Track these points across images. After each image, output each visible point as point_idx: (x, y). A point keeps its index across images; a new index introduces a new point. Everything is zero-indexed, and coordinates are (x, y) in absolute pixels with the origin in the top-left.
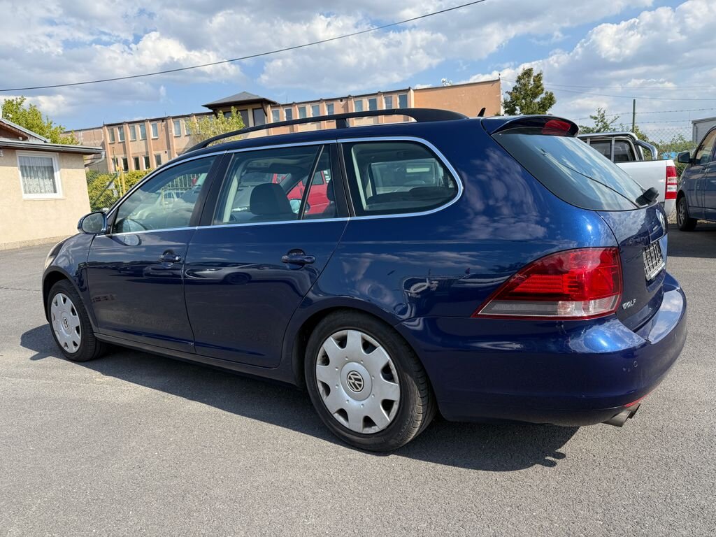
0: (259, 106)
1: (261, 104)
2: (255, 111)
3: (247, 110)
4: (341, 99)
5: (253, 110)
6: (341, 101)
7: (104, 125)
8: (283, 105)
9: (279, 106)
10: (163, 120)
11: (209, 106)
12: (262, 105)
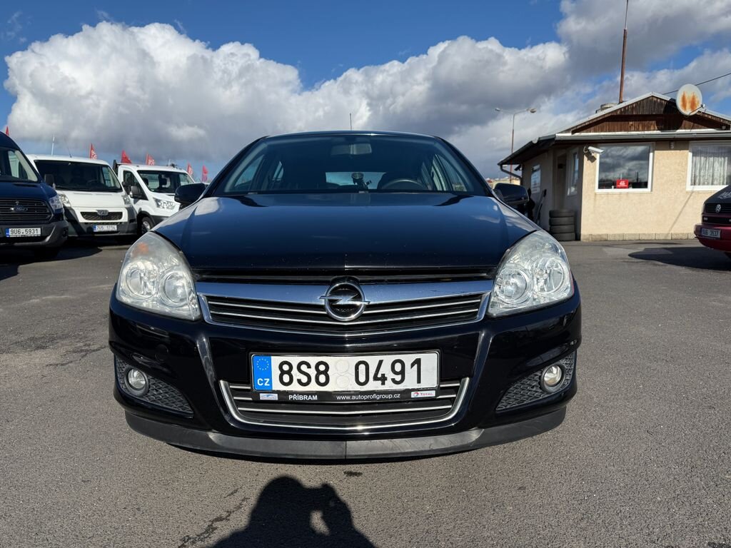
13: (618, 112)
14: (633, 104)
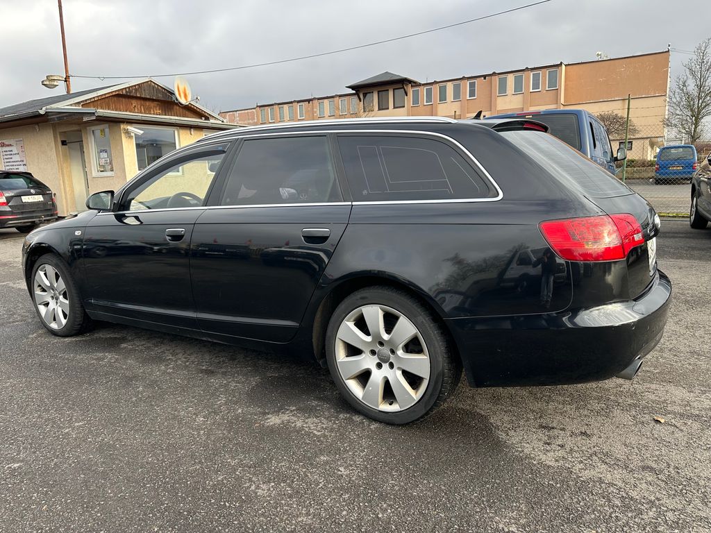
0: (401, 86)
1: (401, 84)
2: (396, 91)
3: (388, 90)
4: (485, 77)
5: (394, 90)
6: (485, 78)
7: (257, 106)
8: (424, 85)
9: (420, 85)
10: (309, 101)
11: (352, 87)
12: (403, 85)
13: (124, 92)
14: (135, 86)
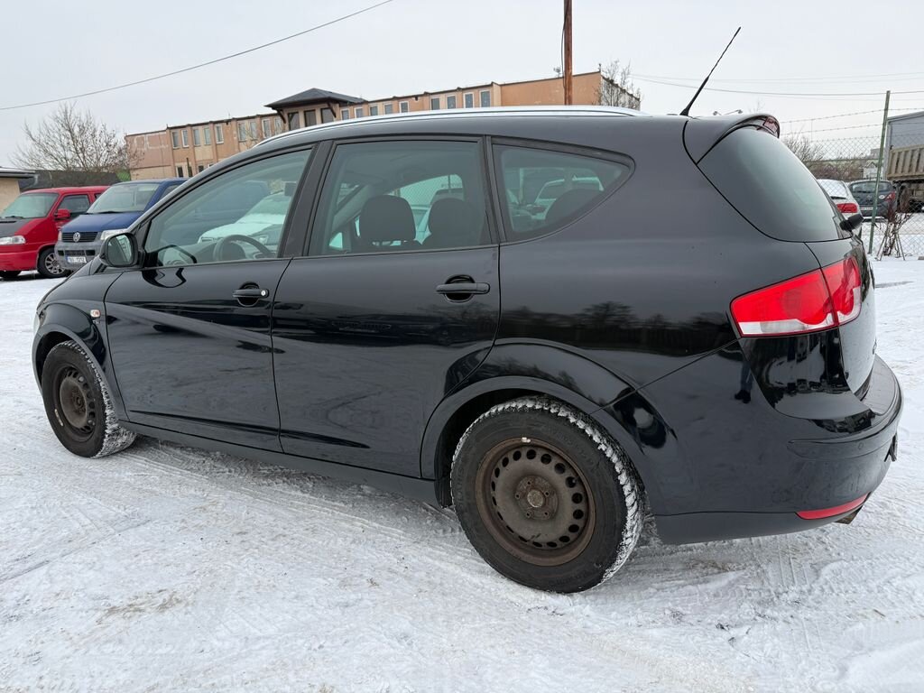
1: (328, 103)
2: (324, 111)
3: (314, 110)
6: (417, 99)
10: (228, 122)
11: (273, 106)
12: (331, 104)
